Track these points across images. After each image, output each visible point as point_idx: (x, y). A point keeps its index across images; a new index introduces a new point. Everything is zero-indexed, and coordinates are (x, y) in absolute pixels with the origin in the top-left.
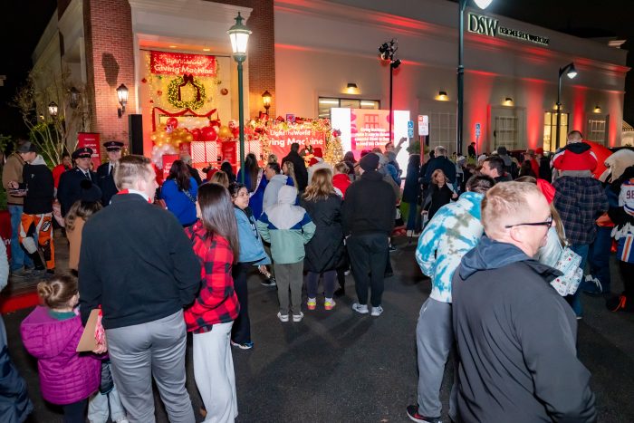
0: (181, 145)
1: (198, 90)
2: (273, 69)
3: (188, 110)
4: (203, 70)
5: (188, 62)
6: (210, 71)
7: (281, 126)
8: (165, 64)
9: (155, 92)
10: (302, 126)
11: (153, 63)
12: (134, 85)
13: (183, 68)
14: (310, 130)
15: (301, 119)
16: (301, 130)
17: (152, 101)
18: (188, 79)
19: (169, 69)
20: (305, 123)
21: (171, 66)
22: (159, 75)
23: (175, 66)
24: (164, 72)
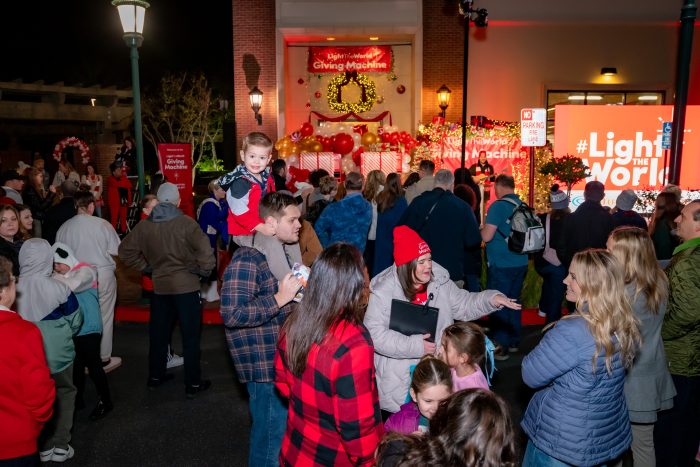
1: (364, 89)
3: (352, 113)
4: (373, 64)
5: (354, 56)
6: (384, 65)
8: (327, 62)
9: (312, 95)
10: (490, 133)
11: (311, 61)
12: (276, 87)
13: (348, 63)
15: (493, 123)
17: (308, 105)
18: (351, 75)
19: (332, 67)
20: (497, 127)
21: (333, 63)
22: (318, 74)
23: (338, 62)
24: (324, 70)
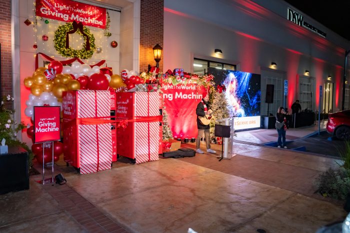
0: (64, 94)
1: (88, 40)
2: (161, 25)
3: (76, 58)
4: (93, 21)
5: (78, 11)
6: (101, 23)
7: (170, 80)
9: (40, 37)
10: (190, 81)
11: (38, 5)
12: (10, 21)
13: (73, 15)
14: (196, 84)
15: (189, 74)
16: (188, 85)
17: (35, 46)
18: (78, 27)
19: (58, 15)
20: (193, 78)
21: (60, 12)
22: (45, 19)
23: (64, 12)
24: (51, 17)
